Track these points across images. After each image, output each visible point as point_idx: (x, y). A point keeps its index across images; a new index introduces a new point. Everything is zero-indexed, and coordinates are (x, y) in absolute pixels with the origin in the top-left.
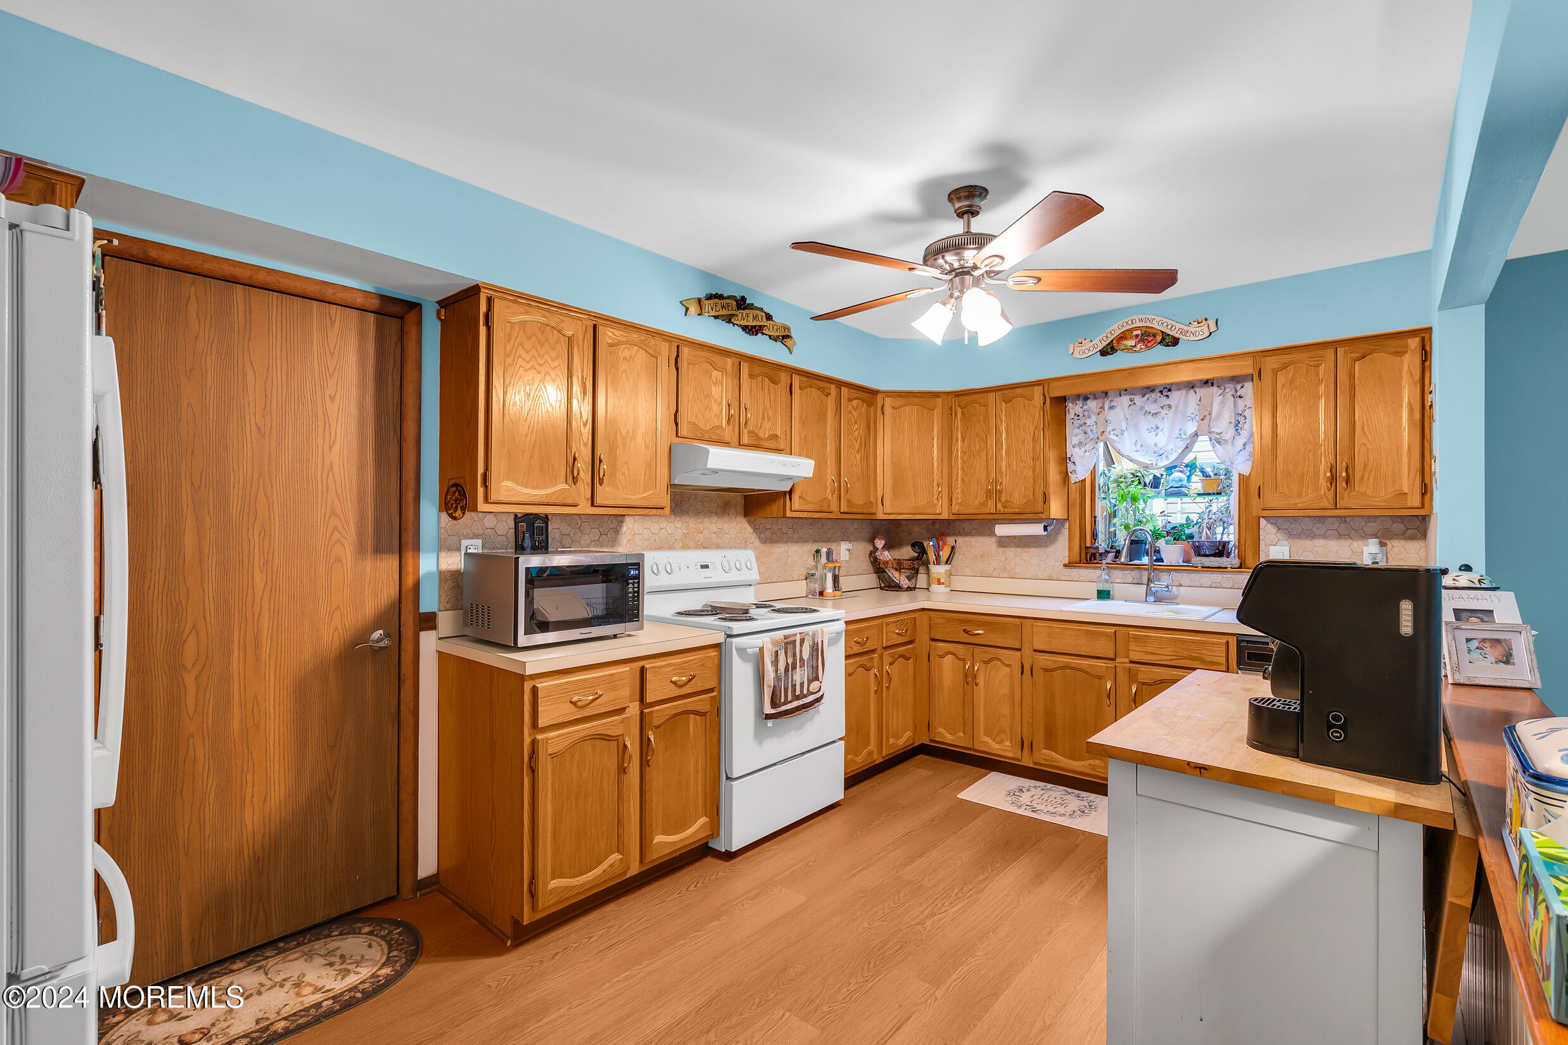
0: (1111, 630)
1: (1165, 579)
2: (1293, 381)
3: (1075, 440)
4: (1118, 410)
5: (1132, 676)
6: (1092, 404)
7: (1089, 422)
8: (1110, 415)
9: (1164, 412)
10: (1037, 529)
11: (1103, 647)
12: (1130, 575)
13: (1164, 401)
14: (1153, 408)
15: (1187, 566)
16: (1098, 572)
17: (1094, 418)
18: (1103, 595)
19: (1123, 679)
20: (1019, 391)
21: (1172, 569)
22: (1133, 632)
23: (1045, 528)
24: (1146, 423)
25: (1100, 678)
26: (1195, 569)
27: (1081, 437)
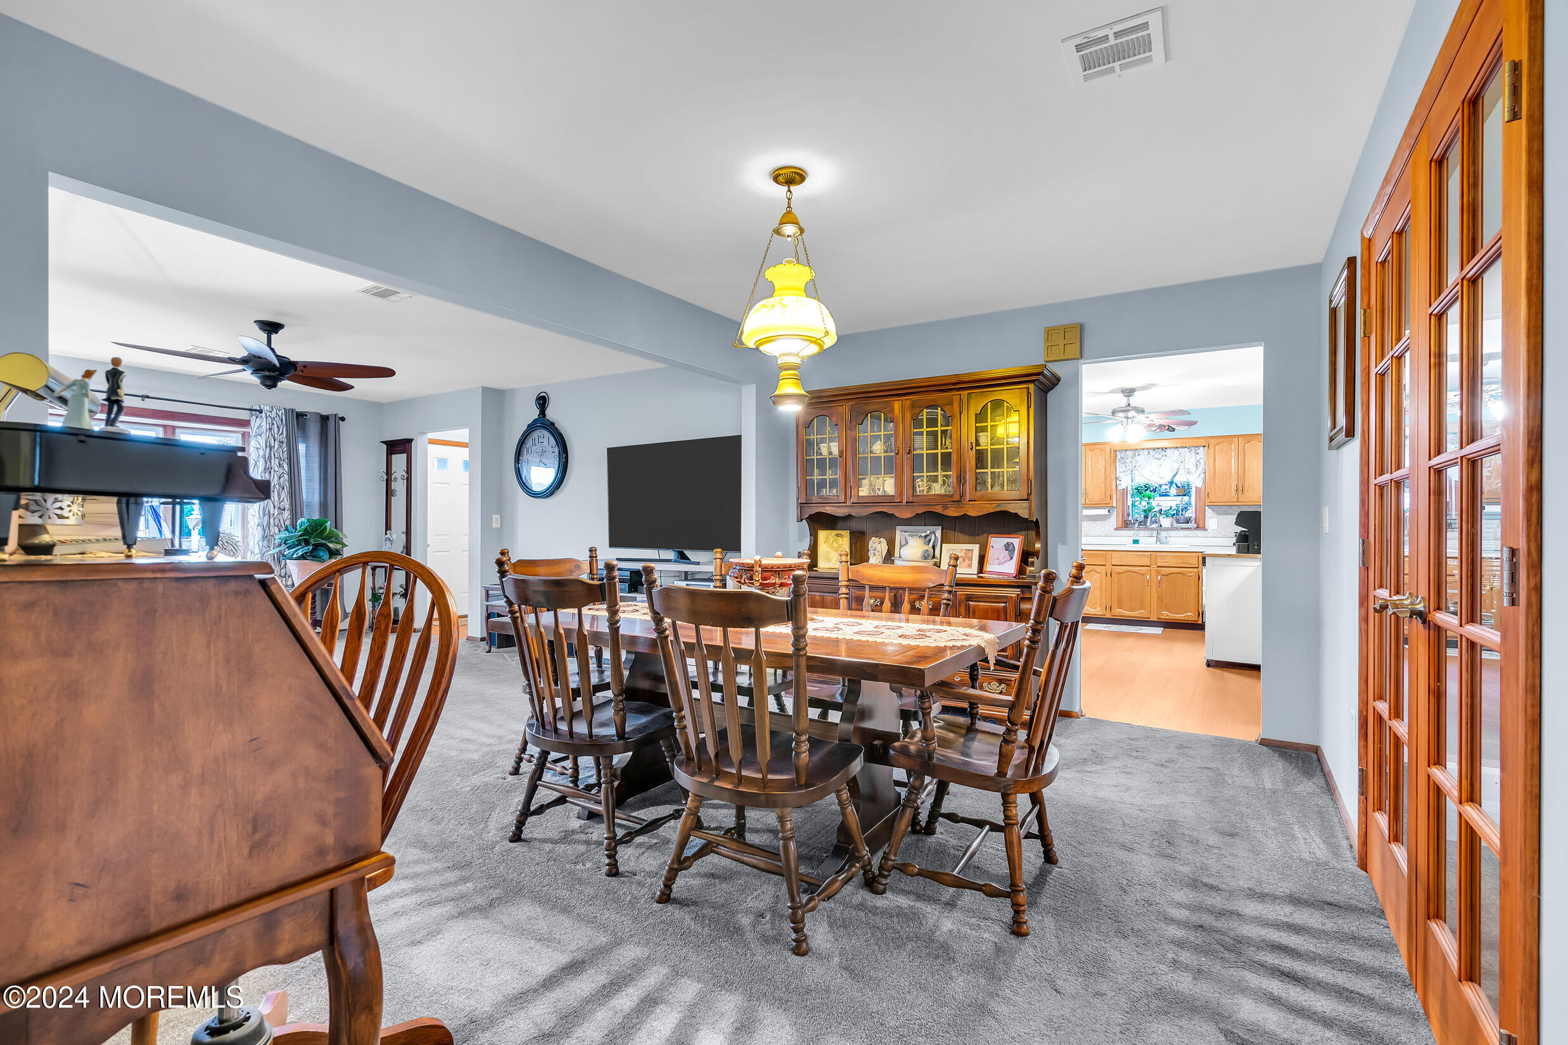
0: (1149, 553)
1: (1163, 534)
2: (1222, 449)
3: (1121, 470)
4: (1142, 456)
5: (1158, 573)
6: (1129, 453)
7: (1127, 461)
8: (1138, 458)
9: (1164, 457)
10: (1105, 512)
11: (1145, 561)
12: (1147, 533)
13: (1164, 453)
14: (1159, 456)
15: (1172, 528)
16: (1133, 532)
17: (1130, 459)
18: (1136, 542)
19: (1154, 574)
20: (1098, 446)
21: (1167, 529)
22: (1158, 554)
23: (1109, 511)
24: (1155, 463)
25: (1143, 575)
26: (1177, 529)
27: (1124, 468)
